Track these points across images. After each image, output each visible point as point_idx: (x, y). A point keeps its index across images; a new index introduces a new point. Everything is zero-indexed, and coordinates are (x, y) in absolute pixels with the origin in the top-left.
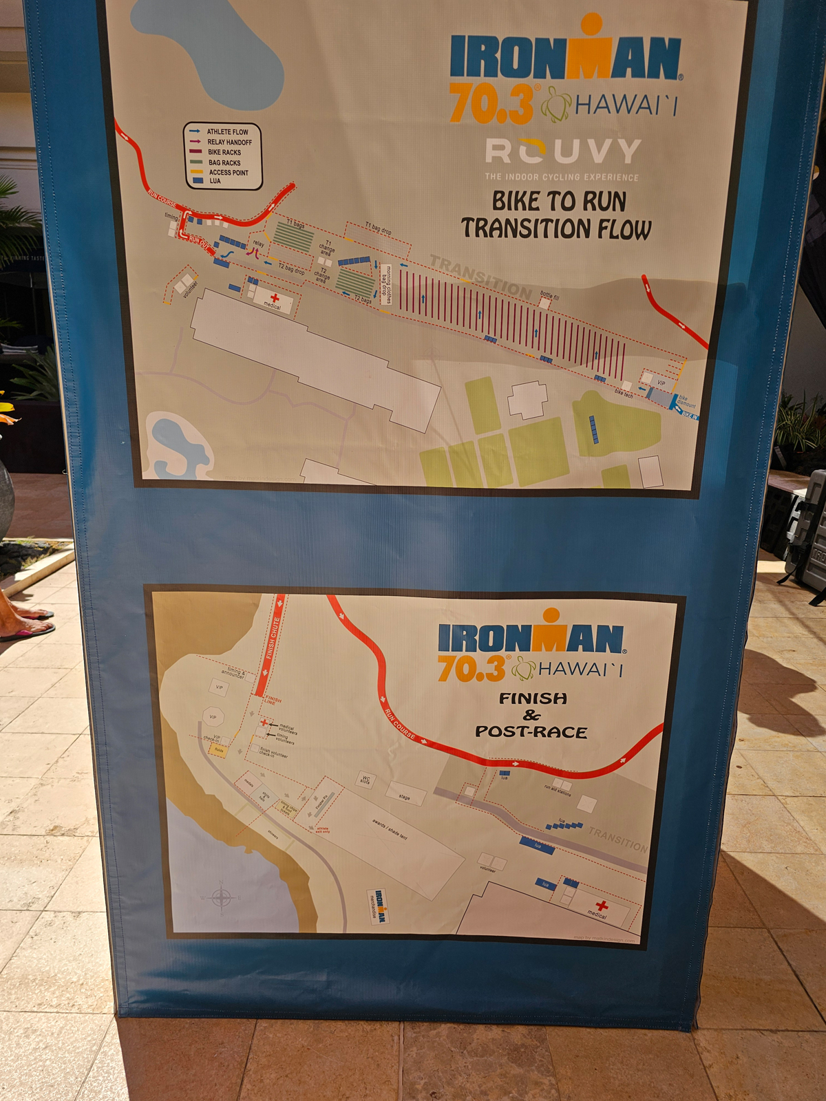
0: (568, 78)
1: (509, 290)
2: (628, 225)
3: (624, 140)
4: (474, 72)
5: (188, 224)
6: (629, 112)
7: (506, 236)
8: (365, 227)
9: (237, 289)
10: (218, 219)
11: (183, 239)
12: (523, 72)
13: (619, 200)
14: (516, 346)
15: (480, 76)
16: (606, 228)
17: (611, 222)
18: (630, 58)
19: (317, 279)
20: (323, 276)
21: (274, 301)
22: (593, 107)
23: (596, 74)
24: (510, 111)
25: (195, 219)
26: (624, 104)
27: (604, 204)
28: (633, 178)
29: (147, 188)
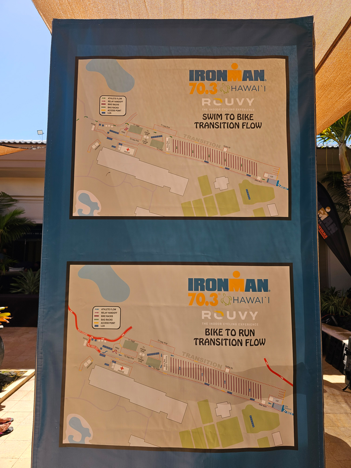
0: (230, 291)
1: (213, 365)
2: (256, 341)
3: (251, 312)
4: (196, 289)
5: (91, 341)
6: (252, 303)
7: (211, 345)
8: (157, 342)
9: (108, 365)
10: (103, 339)
11: (89, 347)
12: (214, 289)
13: (252, 332)
14: (217, 387)
15: (198, 291)
16: (248, 342)
17: (250, 340)
18: (251, 285)
19: (139, 361)
20: (141, 360)
21: (122, 370)
22: (239, 301)
23: (239, 290)
24: (210, 302)
25: (94, 339)
26: (250, 300)
27: (247, 334)
28: (257, 324)
29: (77, 329)
